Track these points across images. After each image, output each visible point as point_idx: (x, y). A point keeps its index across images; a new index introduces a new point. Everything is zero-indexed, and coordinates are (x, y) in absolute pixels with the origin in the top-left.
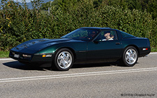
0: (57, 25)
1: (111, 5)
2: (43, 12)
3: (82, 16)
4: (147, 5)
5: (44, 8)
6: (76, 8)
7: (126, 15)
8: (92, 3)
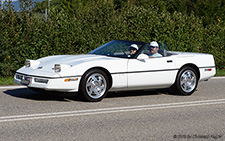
0: (59, 36)
1: (141, 5)
2: (37, 16)
3: (96, 21)
4: (195, 6)
5: (39, 10)
6: (88, 9)
7: (163, 20)
8: (111, 2)
